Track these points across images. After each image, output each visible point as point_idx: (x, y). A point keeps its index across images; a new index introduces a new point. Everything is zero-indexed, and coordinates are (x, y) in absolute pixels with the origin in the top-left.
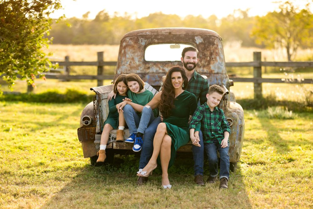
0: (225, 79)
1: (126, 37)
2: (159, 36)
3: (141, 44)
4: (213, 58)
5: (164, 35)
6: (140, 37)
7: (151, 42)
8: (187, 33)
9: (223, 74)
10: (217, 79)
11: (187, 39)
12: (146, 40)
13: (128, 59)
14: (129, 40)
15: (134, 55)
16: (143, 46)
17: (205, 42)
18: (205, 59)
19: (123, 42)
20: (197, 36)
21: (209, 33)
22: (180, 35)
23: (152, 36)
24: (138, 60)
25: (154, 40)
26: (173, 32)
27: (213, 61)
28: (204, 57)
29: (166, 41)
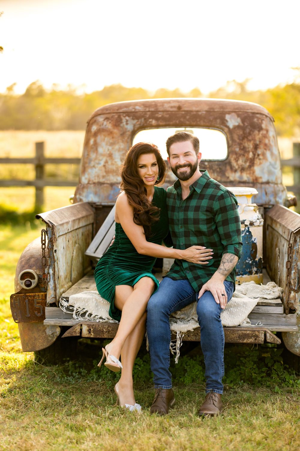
0: (280, 194)
1: (97, 115)
2: (160, 113)
3: (126, 129)
4: (258, 155)
5: (168, 111)
6: (124, 115)
7: (143, 125)
8: (210, 109)
9: (277, 184)
10: (266, 194)
11: (211, 118)
12: (135, 121)
13: (103, 155)
14: (104, 120)
15: (113, 149)
16: (129, 131)
17: (244, 124)
18: (244, 155)
19: (92, 124)
20: (229, 113)
21: (251, 107)
22: (198, 111)
23: (146, 114)
24: (119, 157)
25: (150, 120)
26: (185, 105)
27: (260, 159)
28: (242, 152)
29: (171, 123)
